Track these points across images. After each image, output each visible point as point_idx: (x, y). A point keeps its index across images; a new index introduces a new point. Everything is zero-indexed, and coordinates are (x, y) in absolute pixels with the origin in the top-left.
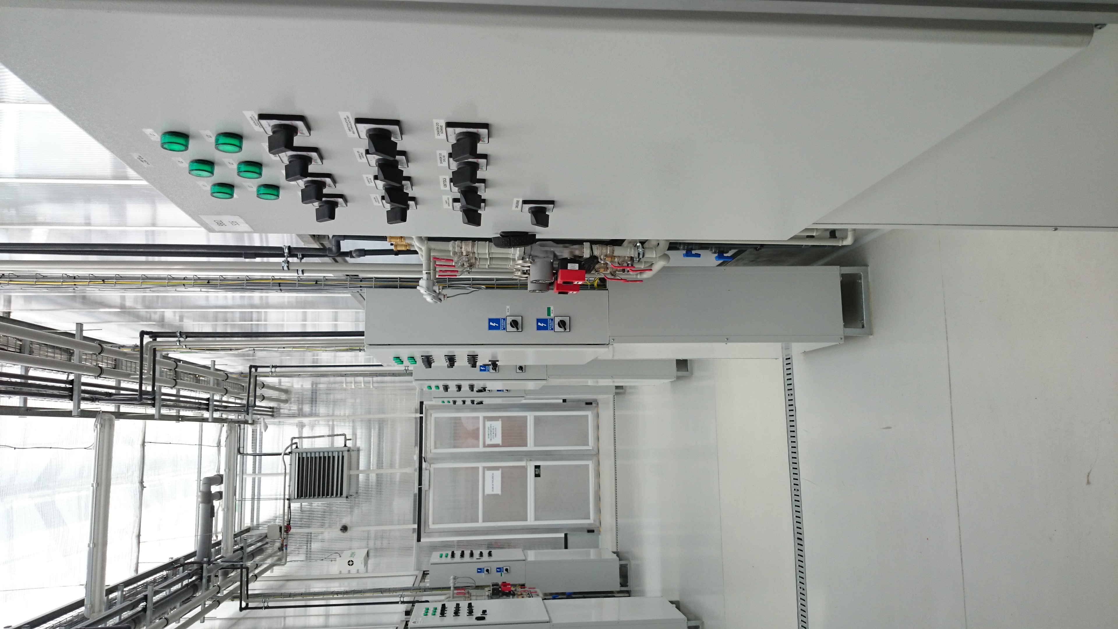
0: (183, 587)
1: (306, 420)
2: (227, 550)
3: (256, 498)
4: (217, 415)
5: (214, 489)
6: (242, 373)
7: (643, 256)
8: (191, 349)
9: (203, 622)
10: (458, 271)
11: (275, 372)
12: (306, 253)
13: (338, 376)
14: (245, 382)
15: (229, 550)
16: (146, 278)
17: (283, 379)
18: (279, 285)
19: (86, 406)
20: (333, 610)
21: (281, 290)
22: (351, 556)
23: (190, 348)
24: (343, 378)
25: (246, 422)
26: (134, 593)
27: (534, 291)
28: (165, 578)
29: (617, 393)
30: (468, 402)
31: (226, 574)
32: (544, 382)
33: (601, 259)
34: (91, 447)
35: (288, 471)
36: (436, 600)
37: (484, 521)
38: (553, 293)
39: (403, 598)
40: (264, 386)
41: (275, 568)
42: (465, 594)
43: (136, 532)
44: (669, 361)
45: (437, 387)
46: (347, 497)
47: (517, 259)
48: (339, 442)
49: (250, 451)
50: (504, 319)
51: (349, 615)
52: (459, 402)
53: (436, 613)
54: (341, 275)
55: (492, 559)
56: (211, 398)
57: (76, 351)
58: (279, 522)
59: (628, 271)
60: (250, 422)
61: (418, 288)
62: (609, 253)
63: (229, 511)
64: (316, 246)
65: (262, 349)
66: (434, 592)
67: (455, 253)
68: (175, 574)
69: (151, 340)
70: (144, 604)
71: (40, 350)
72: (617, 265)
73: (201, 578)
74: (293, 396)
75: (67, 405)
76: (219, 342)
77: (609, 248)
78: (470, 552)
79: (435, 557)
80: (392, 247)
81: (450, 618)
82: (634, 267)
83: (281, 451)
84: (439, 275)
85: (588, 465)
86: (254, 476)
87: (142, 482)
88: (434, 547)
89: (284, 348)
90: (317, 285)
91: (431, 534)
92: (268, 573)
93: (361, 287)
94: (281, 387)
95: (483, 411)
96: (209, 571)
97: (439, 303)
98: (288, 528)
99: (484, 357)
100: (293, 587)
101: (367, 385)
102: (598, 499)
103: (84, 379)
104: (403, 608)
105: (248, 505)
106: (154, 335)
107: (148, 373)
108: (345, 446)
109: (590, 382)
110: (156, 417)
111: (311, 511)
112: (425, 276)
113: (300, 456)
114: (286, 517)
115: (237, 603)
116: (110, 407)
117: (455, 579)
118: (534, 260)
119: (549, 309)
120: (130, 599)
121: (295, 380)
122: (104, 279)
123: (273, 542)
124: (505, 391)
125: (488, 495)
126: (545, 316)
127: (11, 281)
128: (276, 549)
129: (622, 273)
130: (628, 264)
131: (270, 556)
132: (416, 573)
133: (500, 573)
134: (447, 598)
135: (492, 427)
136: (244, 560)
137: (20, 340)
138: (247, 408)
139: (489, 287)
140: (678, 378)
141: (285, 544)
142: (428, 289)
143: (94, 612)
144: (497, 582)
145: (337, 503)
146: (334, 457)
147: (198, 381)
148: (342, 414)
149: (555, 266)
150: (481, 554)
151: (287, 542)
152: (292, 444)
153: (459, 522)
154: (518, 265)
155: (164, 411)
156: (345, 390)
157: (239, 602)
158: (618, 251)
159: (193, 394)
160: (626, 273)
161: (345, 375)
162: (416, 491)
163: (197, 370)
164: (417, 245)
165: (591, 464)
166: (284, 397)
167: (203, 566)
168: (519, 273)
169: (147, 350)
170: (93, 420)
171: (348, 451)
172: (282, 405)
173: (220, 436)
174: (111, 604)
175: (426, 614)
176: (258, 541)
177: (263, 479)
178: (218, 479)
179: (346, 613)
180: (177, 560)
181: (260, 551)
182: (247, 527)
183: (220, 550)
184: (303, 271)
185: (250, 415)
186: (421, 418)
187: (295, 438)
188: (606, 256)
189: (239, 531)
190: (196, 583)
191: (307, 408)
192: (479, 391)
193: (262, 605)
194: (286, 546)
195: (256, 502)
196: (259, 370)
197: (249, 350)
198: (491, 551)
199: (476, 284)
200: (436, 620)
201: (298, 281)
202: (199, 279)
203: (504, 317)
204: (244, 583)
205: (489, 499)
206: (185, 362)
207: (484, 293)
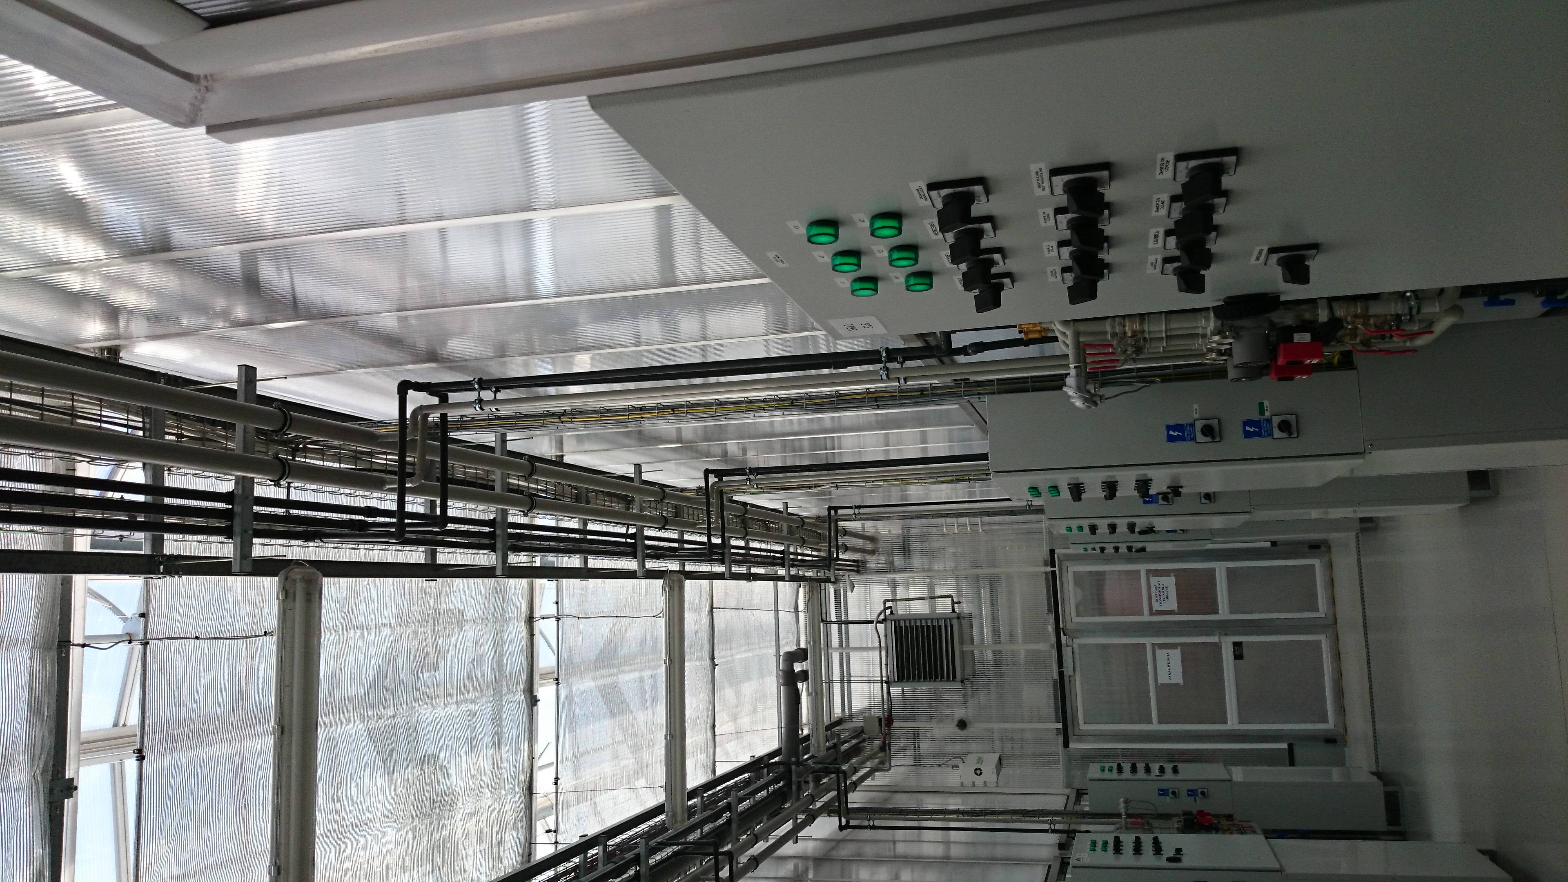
0: (769, 795)
1: (898, 577)
2: (819, 747)
3: (846, 680)
4: (793, 572)
5: (798, 667)
6: (819, 517)
7: (1419, 312)
8: (763, 490)
9: (797, 842)
10: (1118, 360)
11: (859, 514)
12: (907, 354)
13: (938, 517)
14: (825, 528)
15: (822, 748)
16: (720, 403)
17: (868, 524)
18: (876, 399)
19: (650, 564)
20: (954, 835)
21: (878, 406)
22: (978, 763)
23: (762, 488)
24: (942, 520)
25: (828, 580)
26: (715, 798)
27: (1239, 380)
28: (747, 783)
29: (1362, 530)
30: (1123, 549)
31: (817, 780)
32: (1246, 517)
33: (1348, 323)
34: (661, 615)
35: (883, 644)
36: (1104, 832)
37: (1160, 723)
38: (1268, 382)
39: (1055, 825)
40: (846, 532)
41: (877, 774)
42: (1143, 824)
43: (710, 721)
44: (1455, 474)
45: (1081, 528)
46: (962, 681)
47: (1209, 333)
48: (944, 607)
49: (833, 618)
50: (1191, 425)
51: (974, 844)
52: (1110, 549)
53: (1108, 849)
54: (948, 381)
55: (1179, 777)
56: (786, 550)
57: (636, 498)
58: (877, 713)
59: (1391, 337)
60: (832, 580)
61: (1065, 389)
62: (1359, 311)
63: (816, 696)
64: (919, 344)
65: (847, 484)
66: (1097, 820)
67: (1114, 335)
68: (758, 778)
69: (717, 480)
70: (728, 814)
71: (596, 499)
72: (1373, 329)
73: (789, 784)
74: (880, 545)
75: (631, 564)
76: (794, 479)
77: (1359, 304)
78: (1144, 765)
79: (1094, 771)
80: (1022, 336)
81: (1128, 858)
82: (1404, 330)
83: (874, 618)
84: (1090, 369)
85: (1321, 641)
86: (841, 651)
87: (712, 658)
88: (1090, 757)
89: (873, 482)
90: (923, 396)
91: (1083, 737)
92: (868, 782)
93: (979, 394)
94: (864, 533)
95: (1145, 563)
96: (799, 775)
97: (1094, 408)
98: (890, 720)
99: (1160, 481)
100: (902, 801)
101: (975, 528)
102: (1340, 692)
103: (648, 533)
104: (1053, 839)
105: (837, 688)
106: (719, 474)
107: (717, 520)
108: (953, 611)
109: (1315, 514)
110: (727, 576)
111: (915, 700)
112: (1073, 372)
113: (897, 625)
114: (886, 706)
115: (835, 820)
116: (674, 566)
117: (1126, 802)
118: (1237, 334)
119: (1261, 405)
120: (711, 807)
121: (880, 523)
122: (673, 409)
123: (872, 739)
124: (1179, 532)
125: (1162, 685)
126: (1256, 416)
127: (574, 418)
128: (876, 749)
129: (1380, 340)
130: (1391, 326)
131: (870, 758)
132: (1067, 791)
133: (1193, 798)
134: (1118, 829)
135: (1161, 586)
136: (839, 762)
137: (576, 488)
138: (827, 562)
139: (1166, 379)
140: (1474, 501)
141: (887, 742)
142: (1079, 389)
143: (676, 822)
144: (1189, 809)
145: (949, 689)
146: (940, 627)
147: (768, 529)
148: (942, 568)
149: (1273, 339)
150: (1162, 770)
151: (890, 740)
152: (885, 609)
153: (1121, 722)
154: (1213, 342)
155: (735, 569)
156: (944, 535)
157: (837, 819)
158: (1375, 309)
159: (764, 546)
160: (1387, 340)
161: (947, 516)
162: (1056, 676)
163: (768, 515)
164: (1058, 329)
165: (1324, 639)
166: (869, 546)
167: (791, 769)
168: (1214, 355)
169: (713, 492)
170: (660, 582)
171: (958, 618)
172: (868, 557)
173: (797, 599)
174: (691, 811)
175: (1092, 849)
176: (853, 738)
177: (852, 654)
178: (800, 655)
179: (971, 841)
180: (761, 759)
181: (856, 750)
182: (837, 717)
183: (808, 747)
184: (905, 380)
185: (832, 571)
186: (1054, 573)
187: (888, 601)
188: (1356, 316)
189: (829, 723)
190: (785, 789)
191: (898, 561)
192: (1142, 532)
193: (866, 823)
194: (889, 744)
195: (846, 685)
196: (840, 512)
197: (831, 487)
198: (1177, 766)
199: (1145, 377)
200: (1108, 858)
201: (899, 392)
202: (781, 399)
203: (1191, 421)
204: (842, 793)
205: (1164, 690)
206: (752, 505)
207: (1160, 388)
